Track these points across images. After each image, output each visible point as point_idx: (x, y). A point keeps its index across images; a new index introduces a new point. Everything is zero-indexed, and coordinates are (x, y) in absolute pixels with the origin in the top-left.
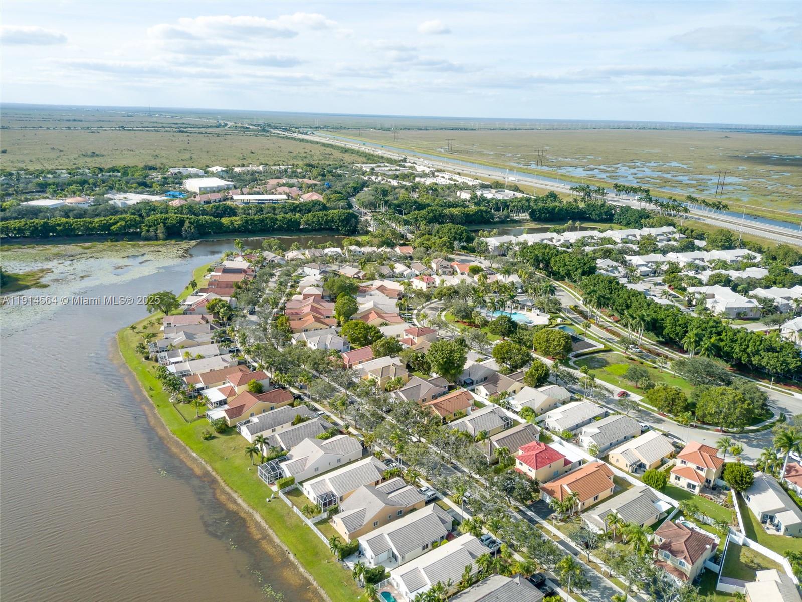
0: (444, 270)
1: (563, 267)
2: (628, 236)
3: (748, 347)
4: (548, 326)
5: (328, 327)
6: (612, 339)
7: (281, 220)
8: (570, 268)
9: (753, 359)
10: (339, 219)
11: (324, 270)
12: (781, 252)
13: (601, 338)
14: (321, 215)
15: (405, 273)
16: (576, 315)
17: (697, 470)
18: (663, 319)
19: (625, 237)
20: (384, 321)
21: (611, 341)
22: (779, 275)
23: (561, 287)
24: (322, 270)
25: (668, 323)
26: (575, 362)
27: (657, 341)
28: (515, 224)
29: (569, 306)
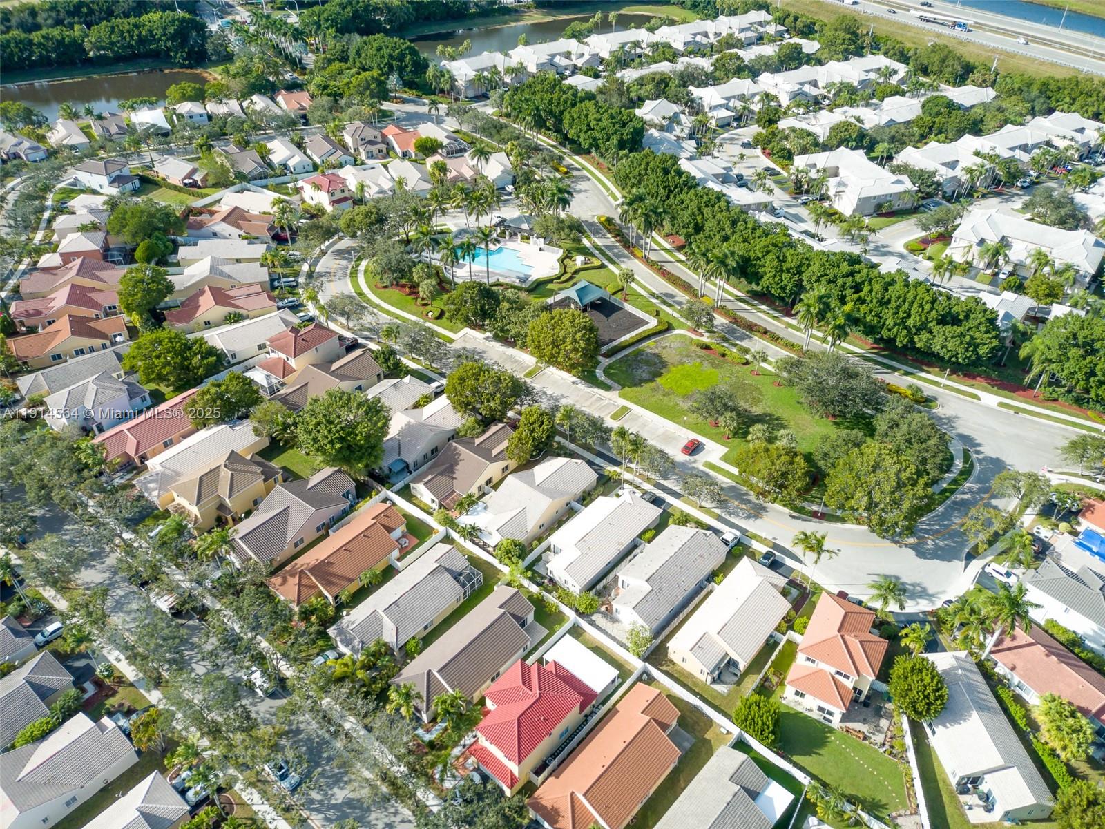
0: (370, 148)
1: (586, 132)
2: (695, 35)
3: (909, 316)
4: (559, 278)
5: (107, 342)
6: (671, 296)
7: (40, 44)
8: (598, 135)
9: (916, 338)
10: (165, 34)
11: (118, 173)
12: (936, 59)
13: (653, 295)
14: (127, 27)
15: (291, 163)
16: (610, 240)
17: (838, 677)
18: (758, 259)
19: (689, 38)
20: (231, 310)
21: (669, 301)
22: (938, 114)
23: (584, 168)
24: (114, 175)
25: (768, 266)
26: (605, 372)
27: (748, 292)
28: (507, 17)
29: (599, 218)
